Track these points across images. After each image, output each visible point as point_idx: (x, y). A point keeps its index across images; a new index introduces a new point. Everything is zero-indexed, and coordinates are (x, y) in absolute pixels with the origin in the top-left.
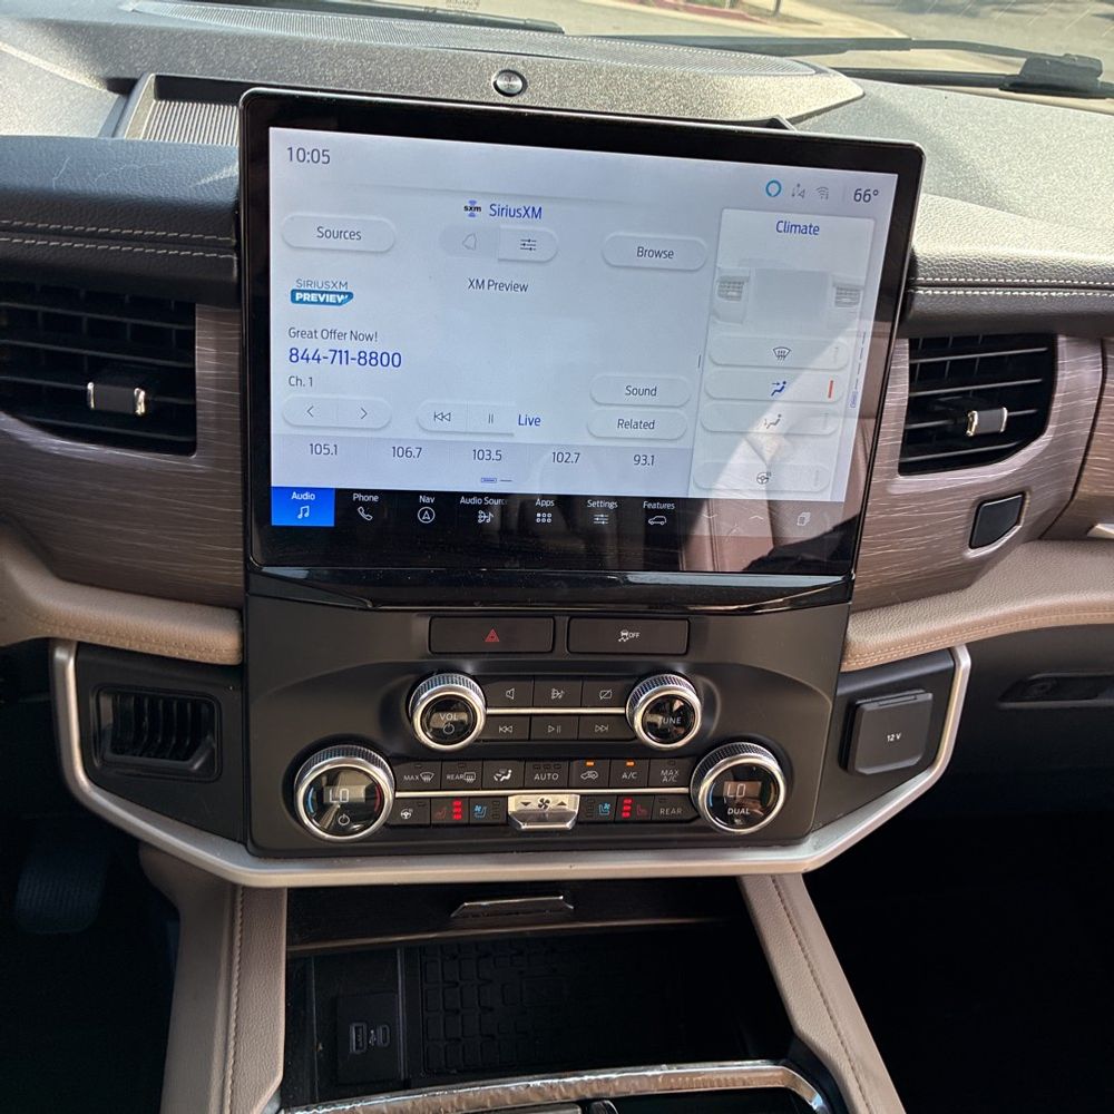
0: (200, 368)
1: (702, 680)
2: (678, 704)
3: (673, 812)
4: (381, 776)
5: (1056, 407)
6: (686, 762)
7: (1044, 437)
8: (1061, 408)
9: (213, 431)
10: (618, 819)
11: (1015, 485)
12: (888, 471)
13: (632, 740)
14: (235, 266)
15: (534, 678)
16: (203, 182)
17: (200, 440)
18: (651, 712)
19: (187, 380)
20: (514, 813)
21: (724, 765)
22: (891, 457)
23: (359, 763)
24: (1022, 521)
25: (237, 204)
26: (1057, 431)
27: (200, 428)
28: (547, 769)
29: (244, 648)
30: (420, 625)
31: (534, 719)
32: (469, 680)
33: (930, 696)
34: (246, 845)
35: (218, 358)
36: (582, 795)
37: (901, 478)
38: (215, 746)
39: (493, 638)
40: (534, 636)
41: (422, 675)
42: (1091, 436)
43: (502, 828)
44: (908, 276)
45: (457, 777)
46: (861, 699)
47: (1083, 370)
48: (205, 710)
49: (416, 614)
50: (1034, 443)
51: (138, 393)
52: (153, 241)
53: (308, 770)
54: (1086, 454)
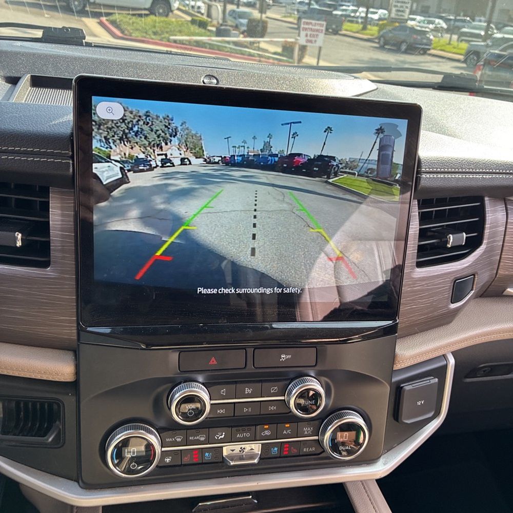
0: (52, 221)
1: (323, 379)
2: (311, 393)
3: (311, 449)
4: (154, 440)
5: (487, 232)
6: (317, 422)
7: (482, 246)
8: (489, 232)
9: (60, 255)
10: (282, 455)
11: (470, 271)
12: (411, 266)
13: (289, 412)
14: (71, 166)
15: (236, 383)
16: (53, 123)
17: (52, 259)
18: (299, 398)
19: (45, 227)
20: (226, 456)
21: (337, 423)
22: (412, 259)
23: (142, 433)
24: (474, 289)
25: (72, 134)
26: (488, 243)
27: (53, 253)
28: (244, 431)
29: (77, 373)
30: (174, 357)
31: (236, 404)
32: (201, 385)
33: (436, 380)
34: (78, 483)
35: (62, 215)
36: (262, 444)
37: (418, 270)
38: (61, 427)
39: (213, 362)
40: (235, 360)
41: (175, 383)
42: (503, 245)
43: (220, 464)
44: (417, 168)
45: (195, 438)
46: (403, 383)
47: (497, 214)
48: (55, 407)
49: (171, 351)
50: (478, 250)
51: (18, 235)
52: (26, 153)
53: (113, 439)
54: (501, 254)
